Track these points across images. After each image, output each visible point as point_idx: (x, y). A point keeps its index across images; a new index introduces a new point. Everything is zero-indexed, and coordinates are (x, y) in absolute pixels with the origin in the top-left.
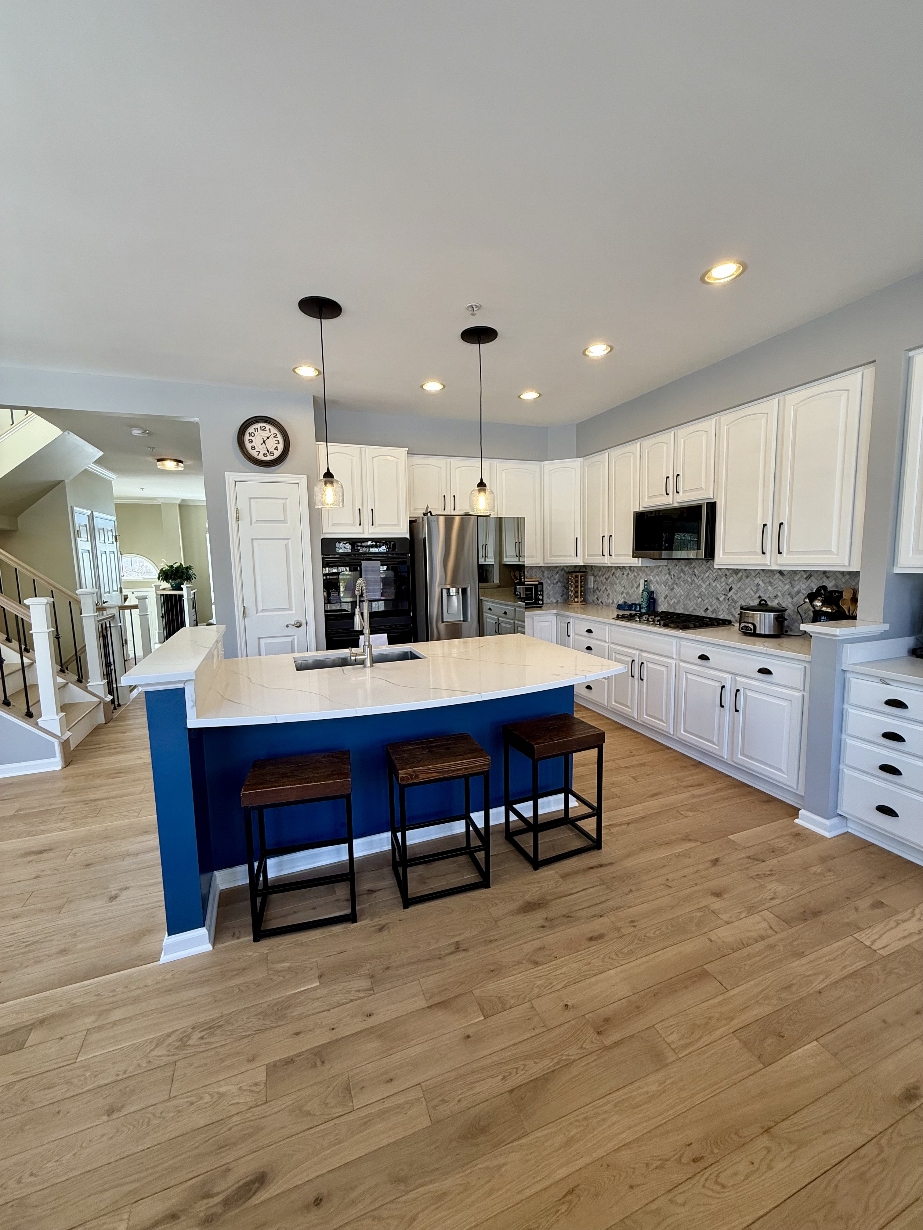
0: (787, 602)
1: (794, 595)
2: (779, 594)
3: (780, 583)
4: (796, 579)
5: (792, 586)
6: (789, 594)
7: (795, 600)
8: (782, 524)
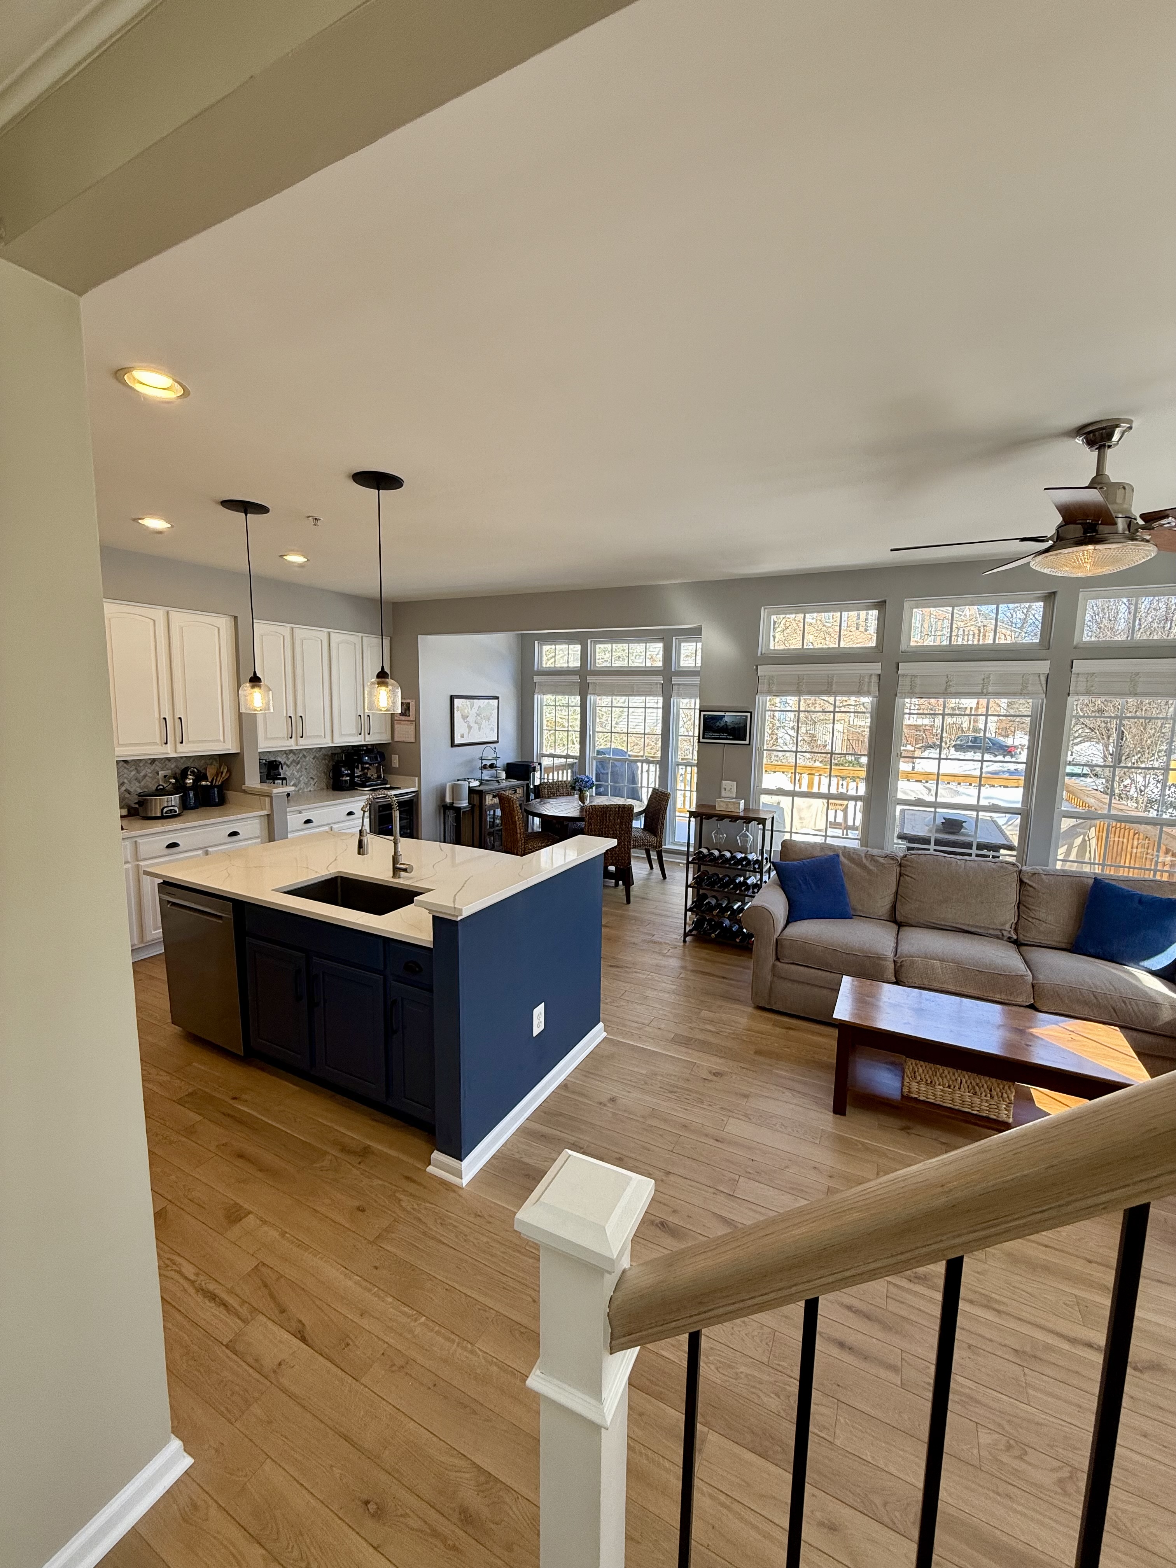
0: (134, 788)
1: (141, 779)
2: (126, 781)
3: (126, 771)
4: (141, 764)
5: (138, 772)
6: (136, 780)
7: (142, 783)
8: (180, 718)
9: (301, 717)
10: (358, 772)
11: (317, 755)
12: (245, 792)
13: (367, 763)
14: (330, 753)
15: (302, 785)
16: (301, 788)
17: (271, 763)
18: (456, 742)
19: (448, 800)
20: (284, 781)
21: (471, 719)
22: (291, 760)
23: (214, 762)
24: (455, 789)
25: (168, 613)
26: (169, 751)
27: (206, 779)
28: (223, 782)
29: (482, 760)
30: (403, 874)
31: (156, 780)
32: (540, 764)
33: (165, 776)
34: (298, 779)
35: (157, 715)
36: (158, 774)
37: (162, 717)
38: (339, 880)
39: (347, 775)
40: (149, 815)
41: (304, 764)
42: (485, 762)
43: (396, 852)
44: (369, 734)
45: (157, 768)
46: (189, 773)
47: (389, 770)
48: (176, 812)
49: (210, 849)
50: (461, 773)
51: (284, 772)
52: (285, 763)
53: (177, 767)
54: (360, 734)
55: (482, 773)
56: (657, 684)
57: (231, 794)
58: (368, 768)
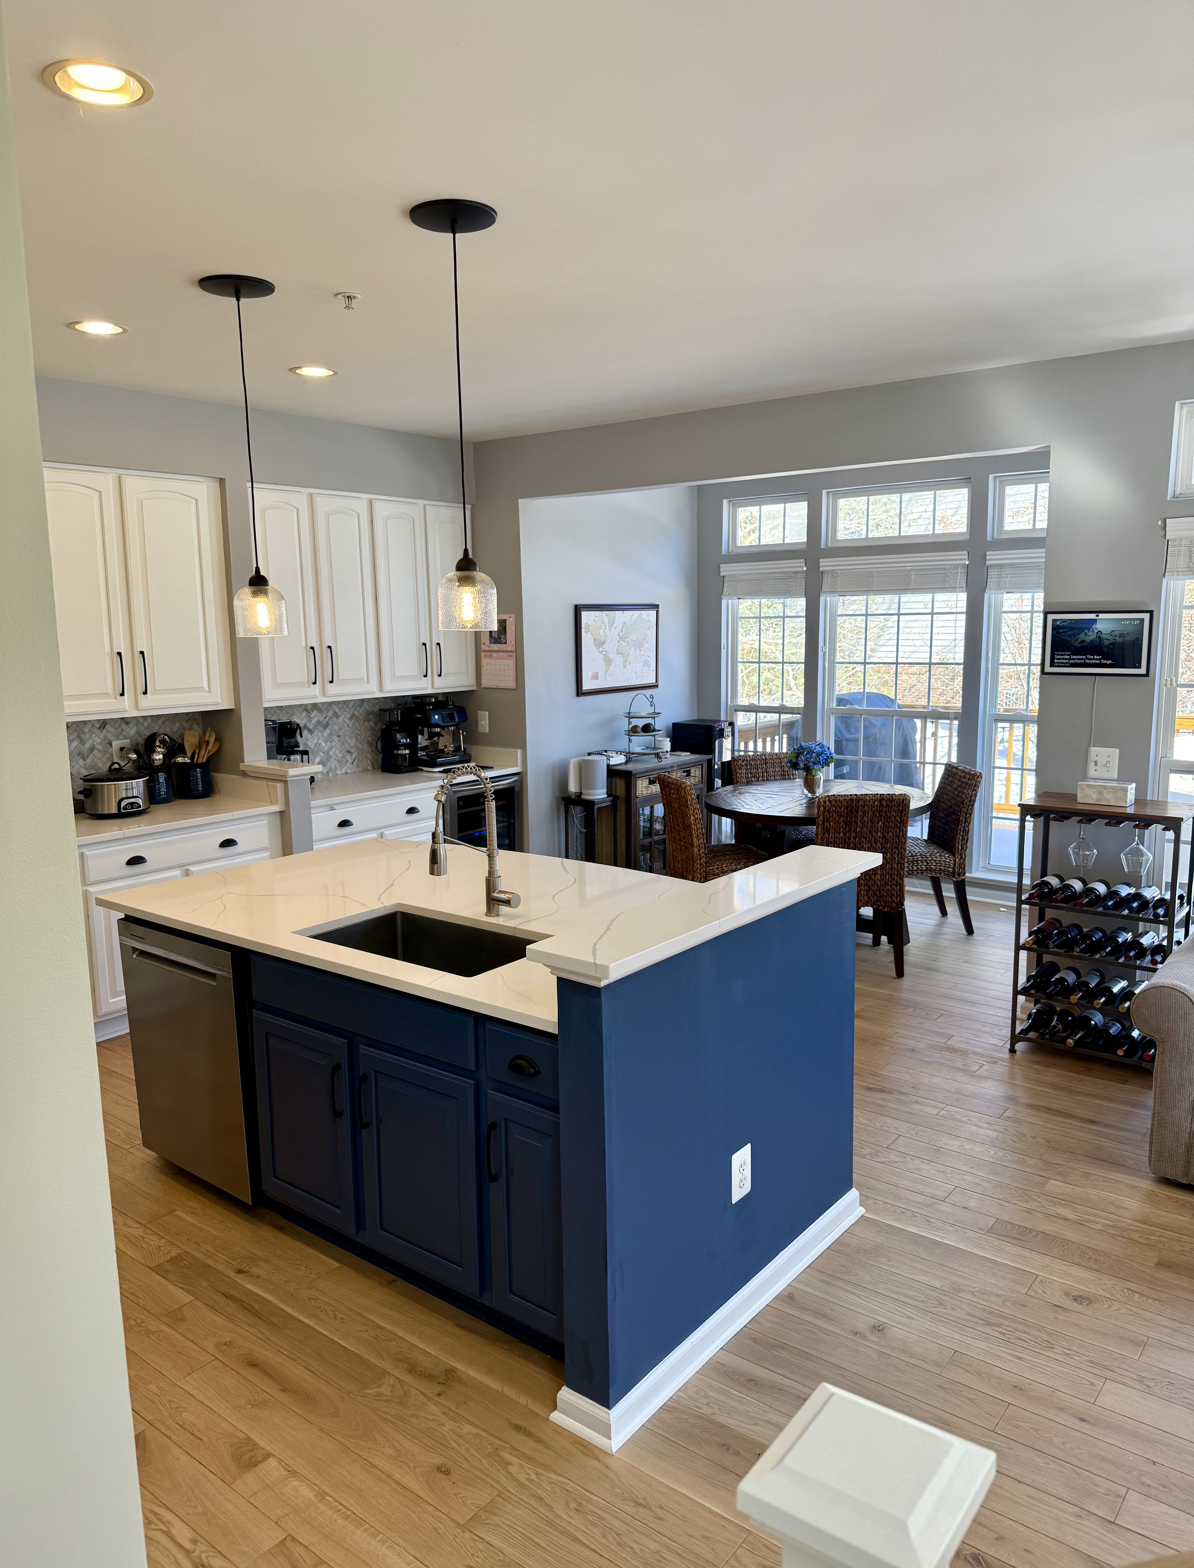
1: (85, 754)
4: (86, 730)
5: (82, 742)
6: (79, 755)
7: (88, 761)
8: (142, 653)
9: (330, 647)
10: (422, 741)
11: (356, 713)
12: (244, 774)
13: (437, 726)
14: (376, 709)
15: (333, 763)
16: (331, 769)
17: (283, 726)
18: (587, 686)
19: (573, 788)
20: (305, 757)
21: (611, 647)
22: (316, 719)
23: (195, 726)
24: (584, 769)
25: (120, 478)
26: (127, 708)
27: (183, 752)
28: (209, 759)
29: (630, 718)
30: (504, 909)
31: (108, 755)
32: (731, 724)
33: (122, 749)
34: (327, 753)
35: (107, 648)
36: (110, 744)
37: (116, 651)
38: (399, 917)
39: (406, 746)
40: (100, 812)
41: (336, 728)
42: (635, 722)
43: (491, 872)
44: (440, 675)
45: (110, 736)
46: (157, 744)
47: (473, 737)
48: (139, 807)
49: (193, 868)
50: (595, 741)
51: (305, 741)
52: (305, 727)
53: (138, 733)
54: (426, 676)
55: (630, 740)
56: (956, 567)
57: (222, 779)
58: (439, 734)
